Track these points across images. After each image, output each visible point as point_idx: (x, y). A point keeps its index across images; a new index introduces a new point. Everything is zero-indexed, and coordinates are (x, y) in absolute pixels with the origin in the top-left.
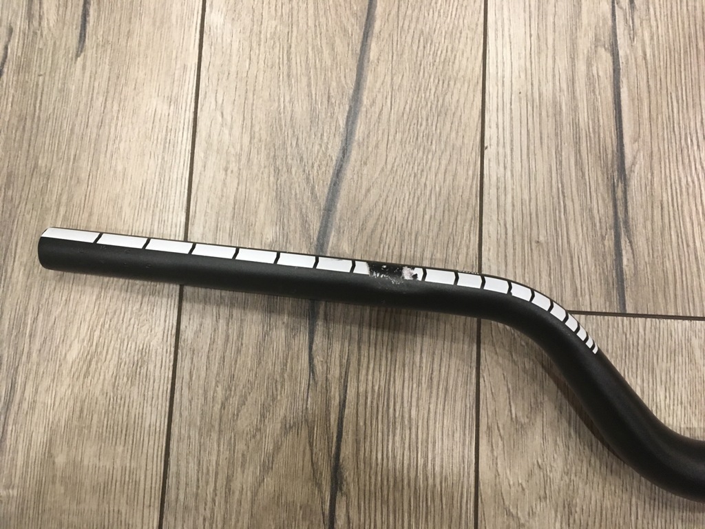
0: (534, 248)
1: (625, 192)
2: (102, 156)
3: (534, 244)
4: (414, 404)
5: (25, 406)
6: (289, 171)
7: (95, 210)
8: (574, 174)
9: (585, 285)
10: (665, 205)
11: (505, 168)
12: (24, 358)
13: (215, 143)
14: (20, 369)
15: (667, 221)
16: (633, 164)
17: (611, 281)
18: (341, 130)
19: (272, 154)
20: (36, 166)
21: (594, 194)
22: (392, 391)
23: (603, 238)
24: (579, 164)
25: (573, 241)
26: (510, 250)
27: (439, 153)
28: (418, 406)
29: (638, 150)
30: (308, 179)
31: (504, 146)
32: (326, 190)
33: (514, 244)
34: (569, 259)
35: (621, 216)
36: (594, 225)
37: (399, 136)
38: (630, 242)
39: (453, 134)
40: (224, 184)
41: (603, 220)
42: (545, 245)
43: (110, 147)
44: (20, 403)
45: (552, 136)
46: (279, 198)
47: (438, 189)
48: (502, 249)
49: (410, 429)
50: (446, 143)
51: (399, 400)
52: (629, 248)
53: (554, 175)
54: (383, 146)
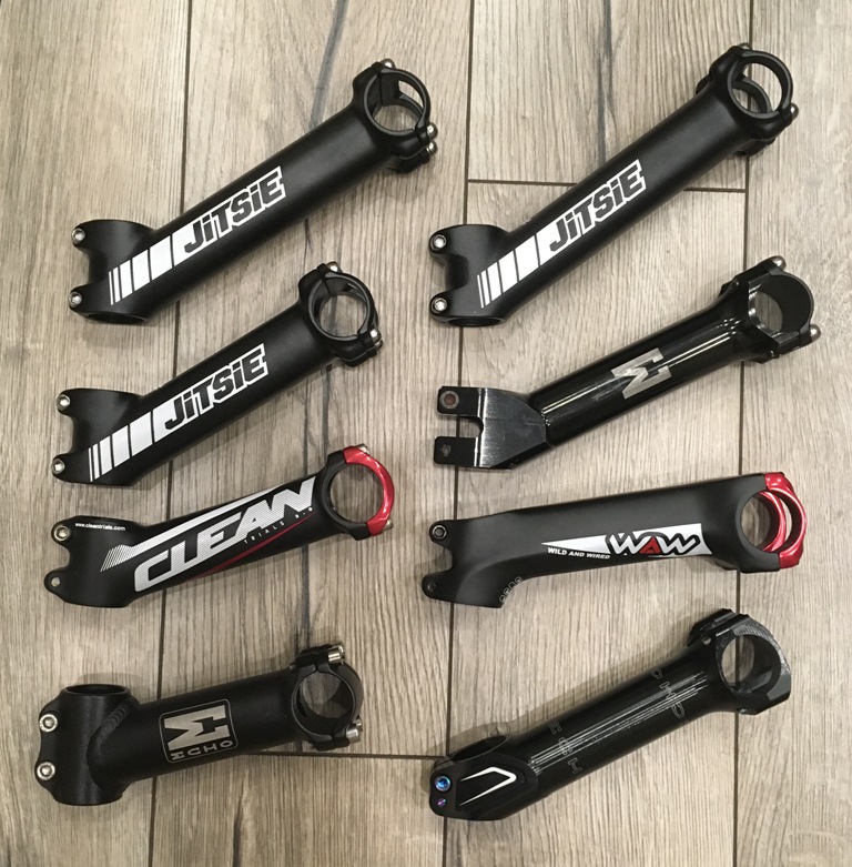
0: (520, 122)
1: (610, 67)
2: (104, 36)
3: (520, 120)
4: (404, 269)
5: (46, 269)
6: (283, 50)
7: (99, 89)
8: (560, 50)
9: (569, 159)
10: (649, 79)
11: (493, 44)
12: (42, 227)
13: (210, 23)
14: (39, 237)
15: (650, 95)
16: (620, 39)
17: (593, 154)
18: (333, 8)
19: (266, 33)
20: (41, 47)
21: (580, 70)
22: (383, 257)
23: (587, 113)
24: (566, 39)
25: (557, 116)
26: (497, 126)
27: (429, 30)
28: (407, 271)
29: (625, 25)
30: (301, 58)
31: (493, 23)
32: (319, 69)
33: (501, 120)
34: (553, 133)
35: (605, 90)
36: (578, 99)
37: (389, 14)
38: (613, 116)
39: (443, 12)
40: (221, 64)
41: (588, 95)
42: (531, 120)
43: (110, 28)
44: (42, 266)
45: (541, 12)
46: (273, 77)
47: (427, 67)
48: (489, 125)
49: (400, 292)
50: (436, 20)
51: (389, 266)
52: (612, 122)
53: (541, 51)
54: (374, 24)
